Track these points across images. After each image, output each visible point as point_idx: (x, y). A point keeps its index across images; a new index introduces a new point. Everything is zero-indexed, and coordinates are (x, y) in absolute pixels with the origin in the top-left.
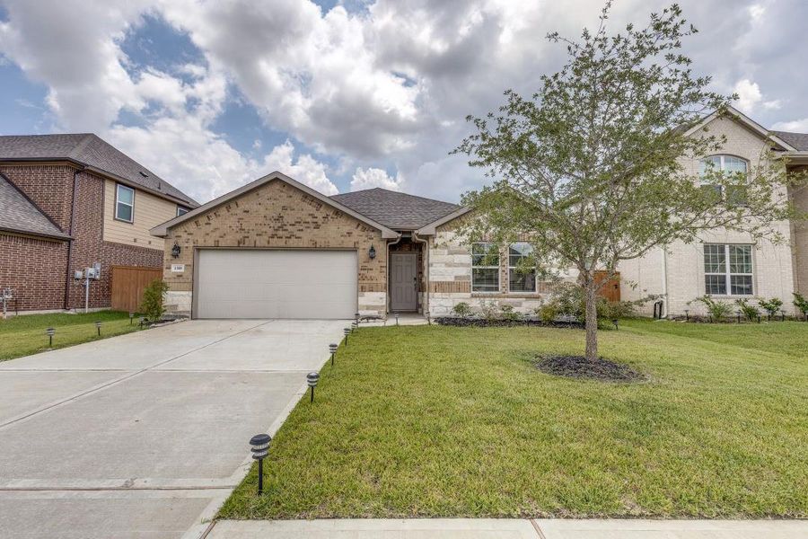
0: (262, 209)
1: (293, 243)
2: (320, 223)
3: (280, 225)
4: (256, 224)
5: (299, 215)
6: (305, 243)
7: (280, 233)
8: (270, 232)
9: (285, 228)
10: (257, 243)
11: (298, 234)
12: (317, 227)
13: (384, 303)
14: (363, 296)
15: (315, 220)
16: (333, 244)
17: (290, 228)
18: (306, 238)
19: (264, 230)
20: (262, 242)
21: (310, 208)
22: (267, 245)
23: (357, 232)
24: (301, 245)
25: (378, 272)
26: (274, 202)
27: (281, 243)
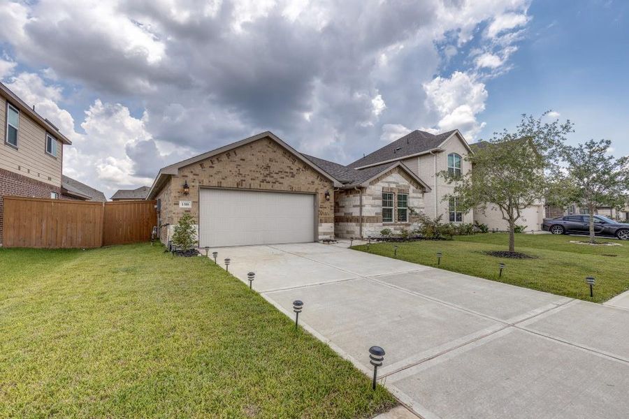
0: (254, 159)
1: (277, 187)
2: (295, 173)
3: (268, 172)
4: (251, 171)
5: (281, 167)
6: (285, 187)
7: (268, 179)
8: (261, 177)
9: (272, 175)
10: (252, 185)
11: (281, 181)
12: (293, 176)
13: (333, 231)
14: (321, 226)
15: (292, 171)
16: (303, 189)
17: (275, 176)
18: (286, 183)
19: (257, 175)
20: (255, 185)
21: (288, 162)
22: (259, 187)
23: (317, 182)
24: (283, 189)
25: (329, 210)
26: (264, 154)
27: (269, 187)
